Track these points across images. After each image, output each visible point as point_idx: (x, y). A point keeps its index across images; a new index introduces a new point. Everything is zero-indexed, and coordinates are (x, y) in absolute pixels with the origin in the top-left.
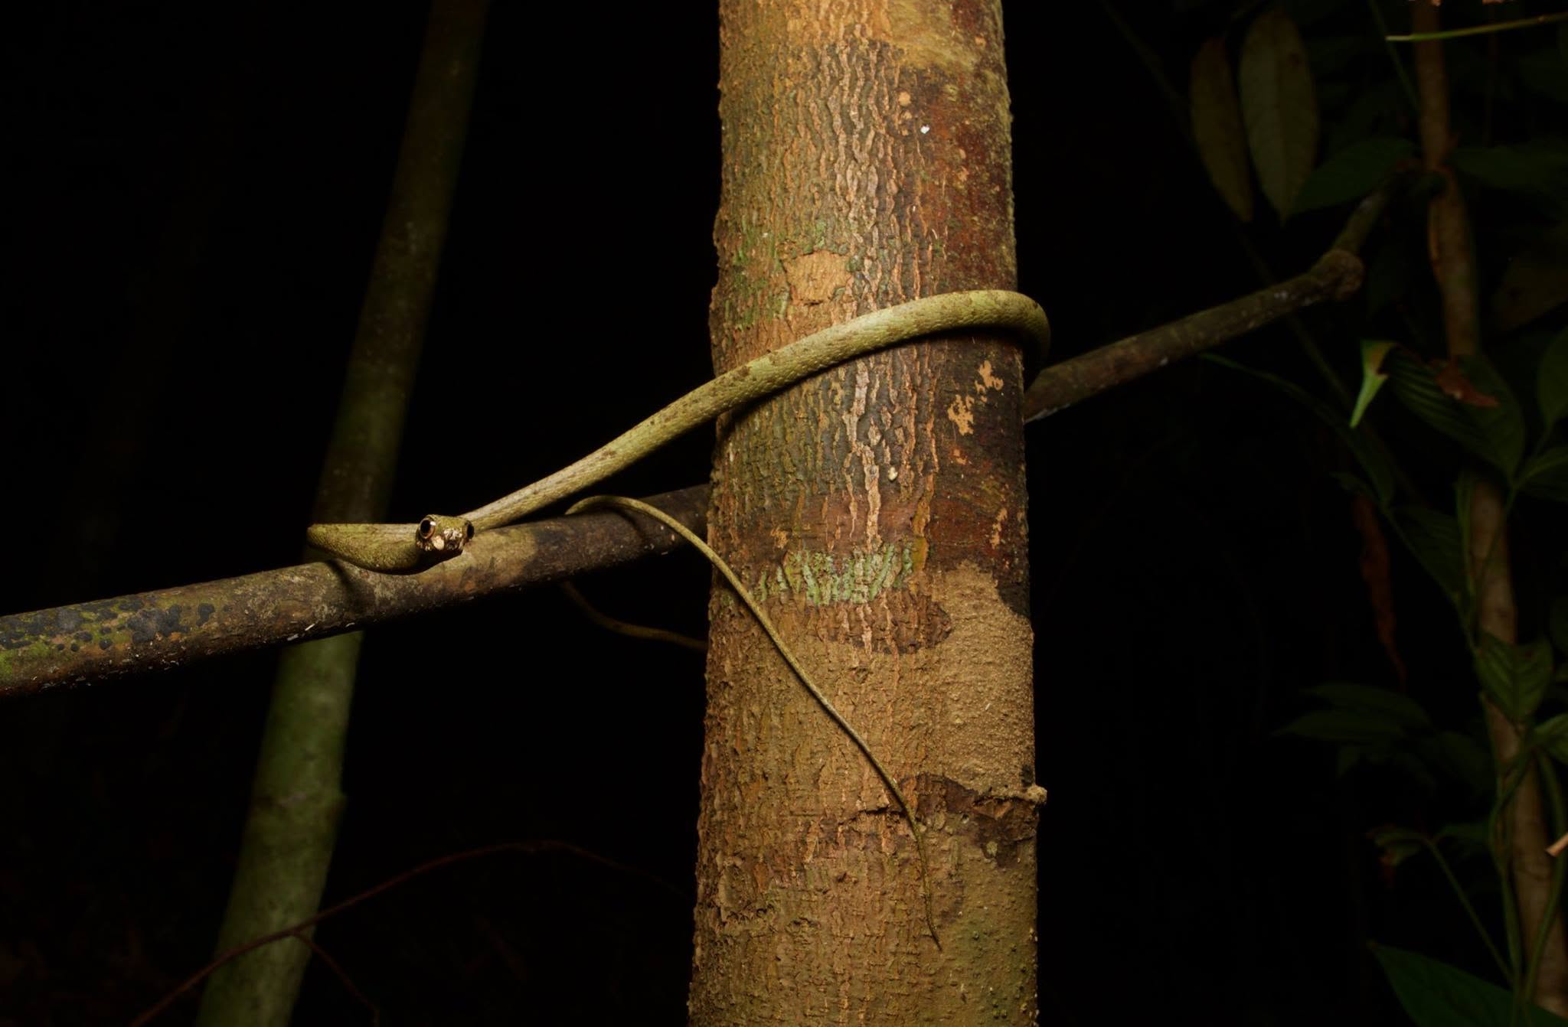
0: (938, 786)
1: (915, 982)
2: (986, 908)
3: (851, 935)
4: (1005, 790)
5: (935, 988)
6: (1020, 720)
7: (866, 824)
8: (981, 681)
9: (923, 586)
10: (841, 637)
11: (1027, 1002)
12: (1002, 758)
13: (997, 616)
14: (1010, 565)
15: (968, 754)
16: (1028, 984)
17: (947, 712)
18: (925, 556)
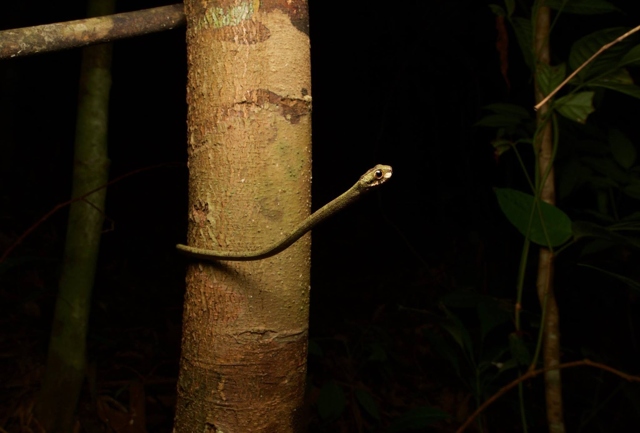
0: (266, 94)
1: (258, 163)
2: (286, 138)
3: (234, 147)
4: (294, 96)
5: (266, 165)
6: (301, 71)
7: (238, 108)
8: (283, 55)
9: (258, 18)
10: (227, 39)
11: (305, 172)
12: (293, 84)
13: (290, 31)
14: (296, 11)
15: (278, 82)
16: (305, 166)
17: (269, 66)
18: (258, 7)
